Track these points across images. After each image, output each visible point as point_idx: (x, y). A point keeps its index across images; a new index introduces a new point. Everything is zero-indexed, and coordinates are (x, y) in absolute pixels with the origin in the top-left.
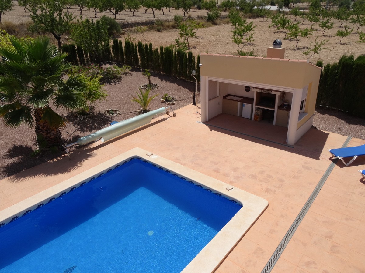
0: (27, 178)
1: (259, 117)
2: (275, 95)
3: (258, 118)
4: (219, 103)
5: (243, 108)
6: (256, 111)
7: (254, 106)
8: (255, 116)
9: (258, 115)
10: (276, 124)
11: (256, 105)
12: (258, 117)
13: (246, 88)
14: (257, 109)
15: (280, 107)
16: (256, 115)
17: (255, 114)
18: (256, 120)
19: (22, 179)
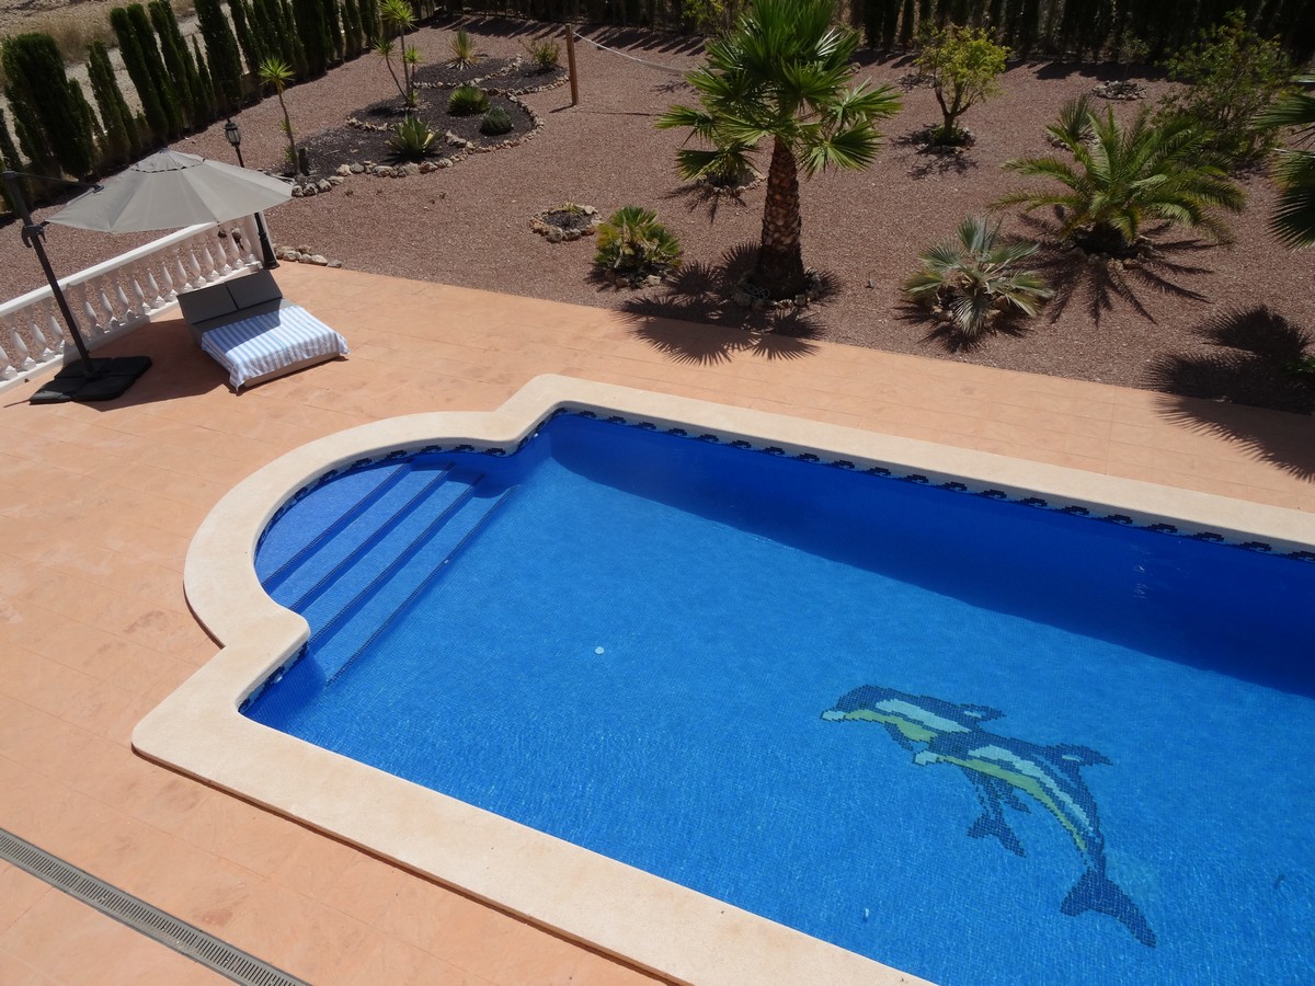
0: (1205, 428)
19: (1190, 420)
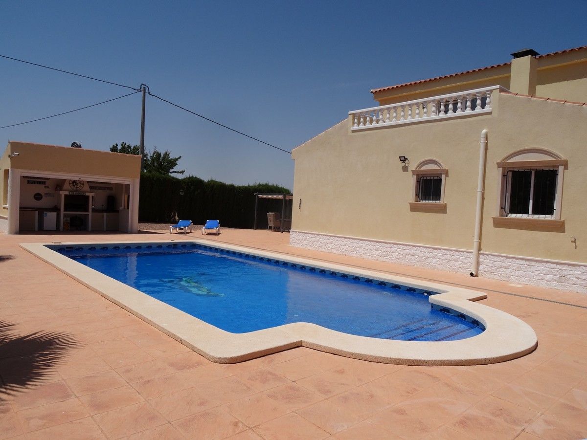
2: (88, 196)
5: (44, 217)
6: (65, 219)
7: (62, 212)
8: (64, 225)
9: (68, 223)
10: (92, 229)
11: (65, 210)
12: (68, 225)
13: (36, 196)
14: (65, 215)
15: (95, 211)
17: (64, 222)
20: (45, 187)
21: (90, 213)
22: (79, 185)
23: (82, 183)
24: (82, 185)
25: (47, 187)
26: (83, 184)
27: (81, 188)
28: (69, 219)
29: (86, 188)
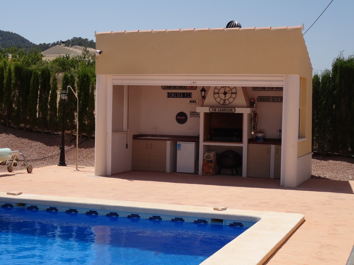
1: (213, 165)
2: (241, 115)
3: (210, 167)
4: (127, 145)
5: (178, 151)
6: (206, 154)
7: (202, 143)
8: (204, 165)
9: (211, 161)
10: (247, 175)
11: (205, 140)
12: (210, 164)
13: (178, 117)
14: (208, 149)
15: (251, 141)
16: (206, 163)
17: (204, 160)
18: (207, 173)
20: (190, 102)
21: (244, 145)
22: (228, 96)
23: (234, 91)
24: (234, 96)
25: (193, 102)
26: (236, 93)
27: (231, 100)
28: (212, 154)
29: (241, 100)
